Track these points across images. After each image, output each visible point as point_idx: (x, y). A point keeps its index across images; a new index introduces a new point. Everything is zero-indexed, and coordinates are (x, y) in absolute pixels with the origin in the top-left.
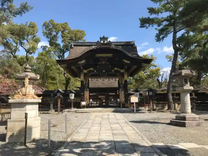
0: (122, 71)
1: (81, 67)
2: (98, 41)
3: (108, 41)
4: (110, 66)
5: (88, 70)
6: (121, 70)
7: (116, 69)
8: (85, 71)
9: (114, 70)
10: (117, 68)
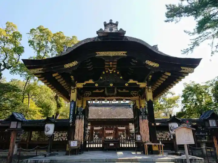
0: (142, 85)
1: (72, 77)
2: (101, 29)
3: (119, 29)
4: (121, 78)
5: (84, 84)
6: (140, 83)
7: (131, 81)
8: (80, 85)
9: (129, 84)
10: (134, 80)
